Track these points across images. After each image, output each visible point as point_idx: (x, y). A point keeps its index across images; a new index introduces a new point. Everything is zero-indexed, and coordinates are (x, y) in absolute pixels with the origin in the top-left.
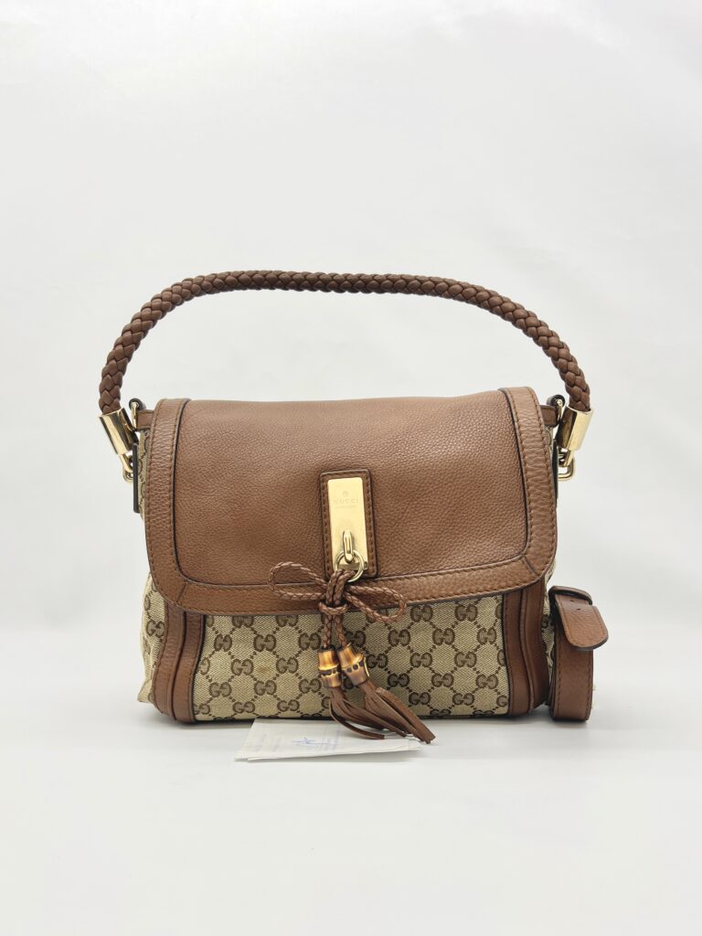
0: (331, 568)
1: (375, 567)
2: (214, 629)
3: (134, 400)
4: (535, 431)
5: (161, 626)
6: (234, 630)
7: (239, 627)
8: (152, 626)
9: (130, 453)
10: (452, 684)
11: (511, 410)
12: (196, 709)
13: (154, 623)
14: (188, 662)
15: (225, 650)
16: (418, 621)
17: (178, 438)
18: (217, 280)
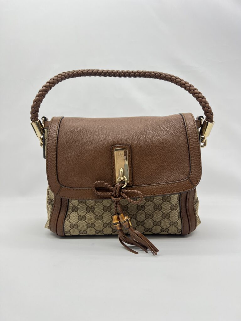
0: (115, 182)
1: (132, 182)
2: (72, 203)
3: (43, 117)
4: (194, 130)
5: (53, 201)
6: (79, 204)
7: (81, 203)
8: (49, 201)
9: (42, 137)
10: (161, 225)
11: (184, 122)
12: (65, 232)
13: (50, 200)
14: (62, 215)
15: (76, 212)
16: (148, 202)
17: (58, 132)
18: (75, 73)
